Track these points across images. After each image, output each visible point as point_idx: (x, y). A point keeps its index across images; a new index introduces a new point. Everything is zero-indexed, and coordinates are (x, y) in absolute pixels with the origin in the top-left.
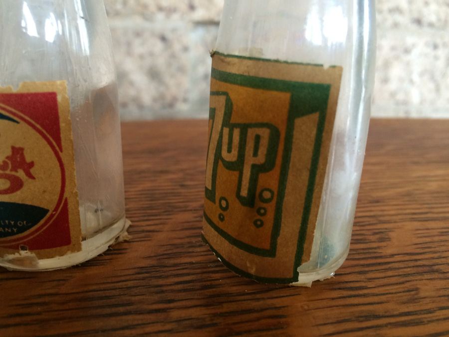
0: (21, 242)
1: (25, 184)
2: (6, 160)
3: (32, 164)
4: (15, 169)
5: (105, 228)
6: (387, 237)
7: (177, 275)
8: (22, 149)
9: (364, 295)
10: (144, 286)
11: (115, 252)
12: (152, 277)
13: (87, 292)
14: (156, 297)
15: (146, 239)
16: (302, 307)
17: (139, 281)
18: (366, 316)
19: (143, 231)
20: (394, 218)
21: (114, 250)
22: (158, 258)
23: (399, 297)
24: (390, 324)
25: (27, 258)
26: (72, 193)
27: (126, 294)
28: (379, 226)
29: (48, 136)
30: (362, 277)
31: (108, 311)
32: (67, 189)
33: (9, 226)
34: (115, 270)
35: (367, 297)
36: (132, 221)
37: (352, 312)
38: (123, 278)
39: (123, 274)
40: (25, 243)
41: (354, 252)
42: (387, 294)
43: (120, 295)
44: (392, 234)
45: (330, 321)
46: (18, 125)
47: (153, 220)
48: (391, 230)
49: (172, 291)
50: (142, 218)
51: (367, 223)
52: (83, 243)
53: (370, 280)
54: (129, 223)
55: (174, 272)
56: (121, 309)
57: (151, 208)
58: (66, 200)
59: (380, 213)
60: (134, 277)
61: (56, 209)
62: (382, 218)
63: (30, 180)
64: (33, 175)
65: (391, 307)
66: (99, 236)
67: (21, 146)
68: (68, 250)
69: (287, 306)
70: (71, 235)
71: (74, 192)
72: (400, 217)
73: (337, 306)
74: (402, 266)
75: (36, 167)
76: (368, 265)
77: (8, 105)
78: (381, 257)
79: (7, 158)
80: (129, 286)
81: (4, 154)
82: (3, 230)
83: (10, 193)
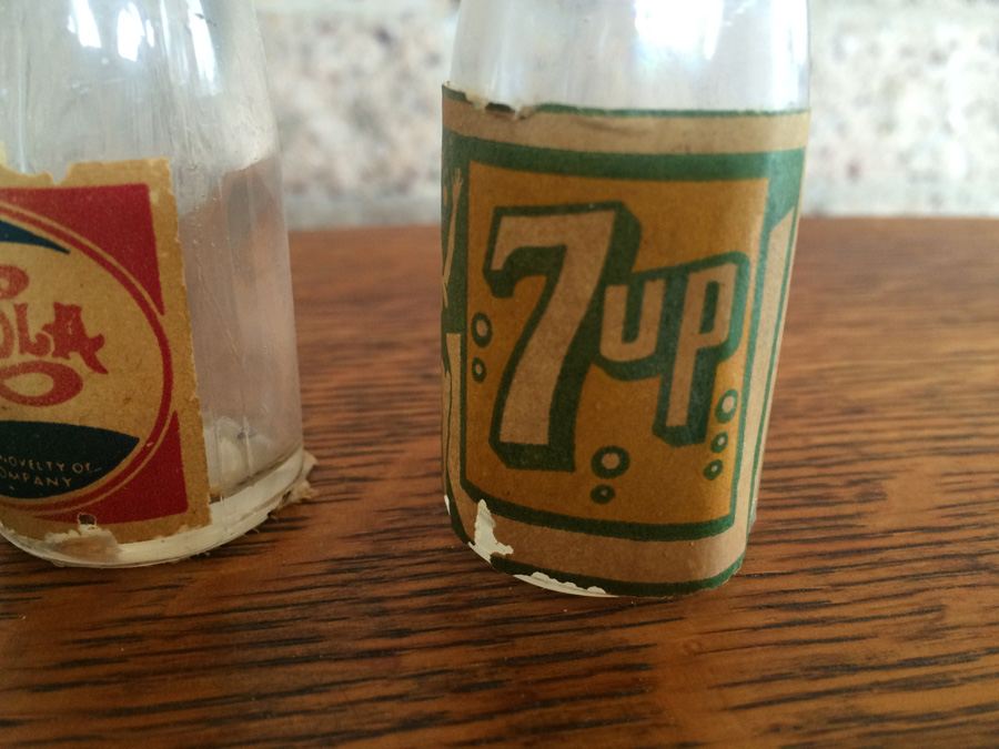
0: (80, 506)
1: (85, 384)
2: (44, 333)
3: (99, 342)
4: (62, 351)
5: (260, 474)
6: (877, 491)
7: (416, 575)
8: (76, 310)
9: (824, 622)
10: (344, 600)
11: (283, 525)
12: (361, 580)
13: (223, 612)
14: (372, 624)
15: (350, 496)
16: (686, 646)
17: (336, 589)
18: (826, 668)
19: (342, 479)
20: (897, 447)
21: (281, 520)
22: (376, 538)
23: (899, 625)
24: (878, 684)
25: (95, 540)
26: (187, 401)
27: (306, 618)
28: (861, 467)
29: (133, 280)
30: (820, 581)
31: (269, 653)
32: (175, 393)
33: (55, 473)
34: (284, 565)
35: (829, 624)
36: (318, 457)
37: (795, 659)
38: (300, 583)
39: (298, 574)
41: (804, 526)
42: (874, 618)
43: (294, 619)
44: (890, 486)
45: (747, 677)
46: (67, 256)
47: (363, 454)
48: (888, 475)
49: (407, 611)
50: (339, 451)
51: (834, 460)
52: (214, 508)
53: (837, 586)
54: (311, 461)
55: (410, 570)
56: (299, 650)
57: (357, 427)
58: (175, 415)
59: (865, 437)
60: (323, 579)
61: (154, 437)
62: (867, 449)
63: (97, 375)
64: (104, 364)
65: (879, 646)
66: (248, 490)
67: (74, 302)
68: (183, 523)
69: (655, 645)
70: (188, 492)
71: (192, 399)
72: (910, 445)
73: (763, 645)
74: (909, 557)
75: (108, 346)
76: (834, 555)
77: (44, 213)
78: (862, 536)
79: (46, 327)
80: (313, 598)
81: (39, 319)
82: (41, 483)
83: (55, 403)
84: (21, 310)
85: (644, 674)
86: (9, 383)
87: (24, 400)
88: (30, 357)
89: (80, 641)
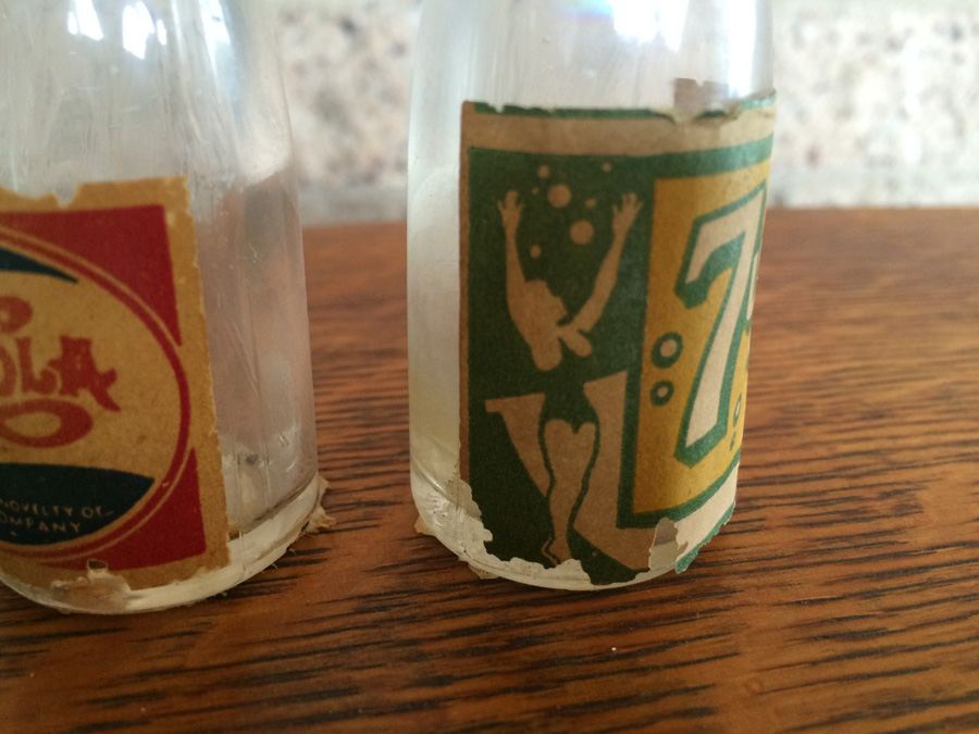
0: (90, 553)
1: (96, 422)
2: (50, 369)
3: (111, 377)
4: (70, 388)
6: (912, 503)
7: (450, 612)
8: (86, 343)
9: (883, 652)
10: (378, 643)
11: (301, 557)
12: (392, 620)
13: (248, 662)
14: (410, 671)
15: (366, 523)
16: (746, 685)
17: (367, 631)
18: (893, 704)
19: (359, 504)
20: (923, 454)
21: (299, 553)
22: (403, 569)
23: (960, 652)
24: (948, 720)
26: (205, 436)
27: (340, 666)
28: (891, 477)
29: (148, 309)
30: (870, 606)
31: (303, 709)
32: (194, 429)
33: (62, 518)
34: (307, 605)
35: (889, 655)
36: (330, 480)
37: (861, 695)
38: (327, 625)
39: (325, 614)
40: (99, 556)
41: (846, 544)
42: (934, 645)
43: (326, 668)
44: (923, 496)
45: (816, 719)
46: (76, 286)
47: (377, 474)
48: (920, 485)
49: (445, 654)
50: (351, 471)
51: (865, 469)
53: (891, 611)
54: (325, 484)
55: (441, 606)
56: (333, 705)
57: (367, 445)
58: (193, 452)
59: (889, 444)
60: (353, 620)
61: (170, 476)
62: (894, 457)
63: (108, 413)
64: (116, 401)
65: (943, 677)
67: (84, 336)
68: (200, 566)
69: (714, 685)
70: (206, 532)
71: (210, 433)
72: (936, 452)
73: (825, 681)
74: (958, 575)
75: (121, 381)
76: (881, 576)
78: (907, 554)
79: (53, 363)
80: (343, 643)
81: (44, 355)
82: (46, 529)
83: (62, 443)
84: (24, 345)
85: (707, 721)
86: (10, 423)
87: (27, 441)
88: (34, 396)
89: (95, 701)
